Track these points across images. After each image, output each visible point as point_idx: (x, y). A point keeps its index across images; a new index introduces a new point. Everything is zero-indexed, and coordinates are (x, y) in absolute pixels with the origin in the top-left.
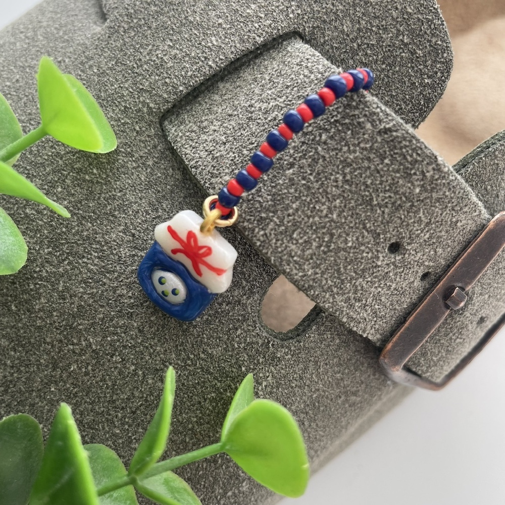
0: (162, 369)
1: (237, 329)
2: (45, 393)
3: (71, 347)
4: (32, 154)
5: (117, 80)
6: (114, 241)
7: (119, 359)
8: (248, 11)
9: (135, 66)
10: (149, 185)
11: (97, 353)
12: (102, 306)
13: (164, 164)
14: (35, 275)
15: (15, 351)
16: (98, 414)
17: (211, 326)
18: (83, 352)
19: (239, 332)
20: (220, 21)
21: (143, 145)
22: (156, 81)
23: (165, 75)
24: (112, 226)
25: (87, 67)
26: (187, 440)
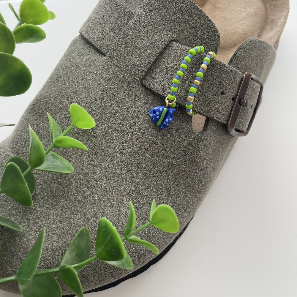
0: (170, 155)
1: (188, 135)
2: (138, 177)
3: (141, 160)
4: (103, 107)
5: (122, 74)
6: (142, 123)
7: (157, 157)
8: (155, 38)
9: (126, 67)
10: (145, 103)
11: (150, 159)
12: (146, 144)
13: (146, 95)
14: (121, 143)
15: (124, 168)
16: (156, 176)
17: (181, 137)
18: (145, 160)
19: (189, 135)
20: (148, 44)
21: (138, 92)
22: (135, 70)
23: (138, 67)
24: (139, 119)
25: (108, 72)
26: (184, 174)
